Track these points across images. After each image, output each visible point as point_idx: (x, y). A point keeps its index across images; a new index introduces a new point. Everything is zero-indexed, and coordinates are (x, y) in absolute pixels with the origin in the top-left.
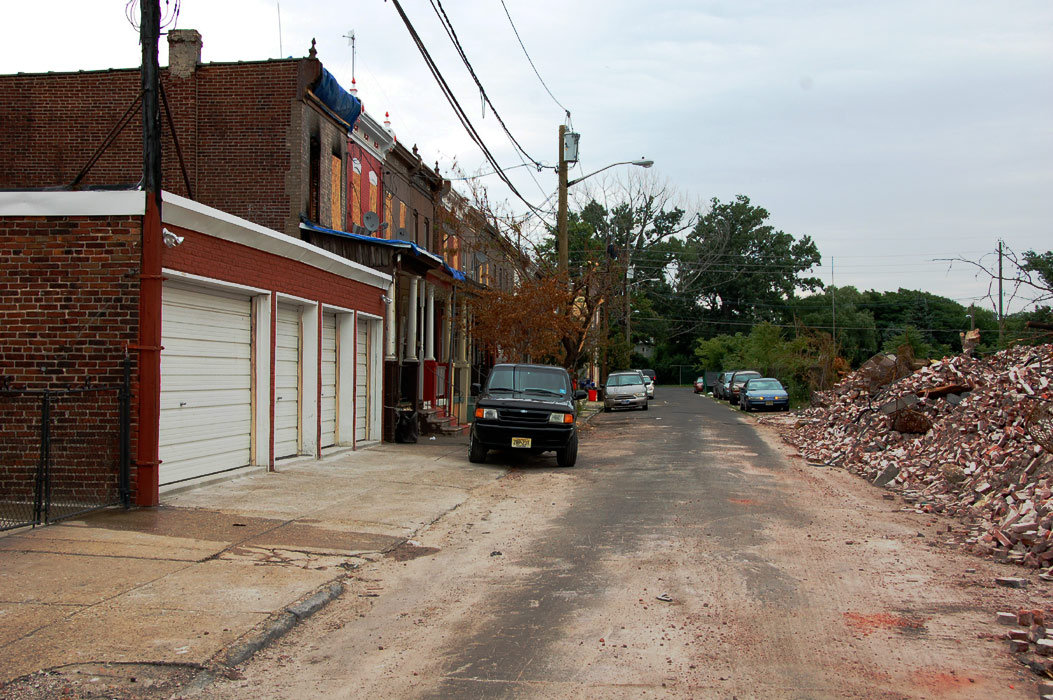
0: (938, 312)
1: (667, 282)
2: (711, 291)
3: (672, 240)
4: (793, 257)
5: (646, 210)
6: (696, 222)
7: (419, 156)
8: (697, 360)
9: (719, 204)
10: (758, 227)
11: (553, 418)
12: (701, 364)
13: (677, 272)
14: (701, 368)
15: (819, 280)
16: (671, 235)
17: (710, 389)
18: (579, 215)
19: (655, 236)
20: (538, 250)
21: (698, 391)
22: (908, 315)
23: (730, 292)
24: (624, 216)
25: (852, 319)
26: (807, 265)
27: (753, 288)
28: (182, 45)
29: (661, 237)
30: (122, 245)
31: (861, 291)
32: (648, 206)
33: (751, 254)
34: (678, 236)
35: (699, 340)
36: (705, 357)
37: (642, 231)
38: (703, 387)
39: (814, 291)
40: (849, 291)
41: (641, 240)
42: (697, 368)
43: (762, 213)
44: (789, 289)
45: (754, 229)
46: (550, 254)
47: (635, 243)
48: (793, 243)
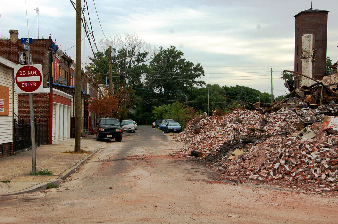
0: (251, 95)
1: (141, 82)
2: (160, 85)
3: (143, 65)
4: (193, 72)
5: (133, 52)
6: (153, 57)
7: (67, 55)
8: (153, 115)
9: (163, 49)
10: (179, 59)
11: (117, 130)
12: (155, 116)
13: (146, 78)
14: (155, 118)
15: (204, 82)
16: (143, 63)
17: (158, 126)
18: (104, 53)
19: (136, 63)
20: (88, 68)
21: (154, 127)
22: (239, 96)
23: (167, 86)
24: (123, 54)
25: (217, 98)
26: (199, 75)
27: (177, 85)
28: (14, 34)
29: (139, 63)
30: (46, 98)
31: (221, 86)
32: (133, 50)
33: (176, 70)
34: (145, 63)
35: (154, 107)
36: (157, 114)
37: (131, 61)
38: (155, 126)
39: (202, 86)
40: (216, 87)
41: (130, 65)
42: (153, 118)
43: (181, 53)
44: (191, 85)
45: (178, 60)
46: (92, 70)
47: (128, 65)
48: (194, 66)
